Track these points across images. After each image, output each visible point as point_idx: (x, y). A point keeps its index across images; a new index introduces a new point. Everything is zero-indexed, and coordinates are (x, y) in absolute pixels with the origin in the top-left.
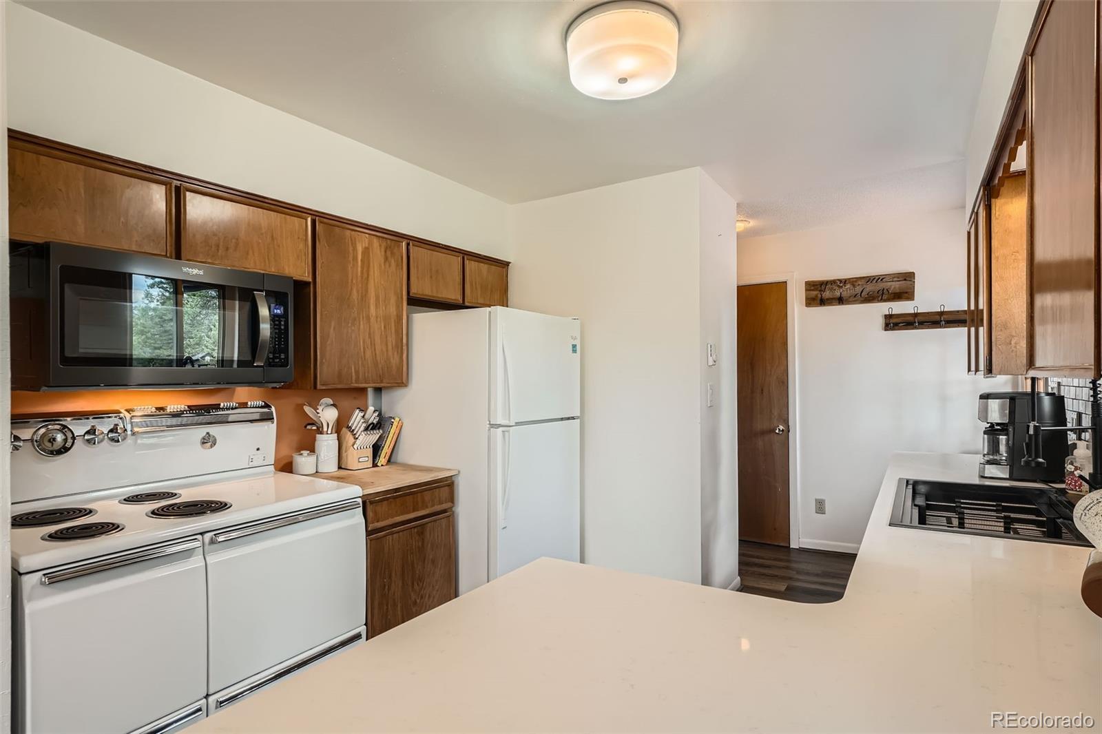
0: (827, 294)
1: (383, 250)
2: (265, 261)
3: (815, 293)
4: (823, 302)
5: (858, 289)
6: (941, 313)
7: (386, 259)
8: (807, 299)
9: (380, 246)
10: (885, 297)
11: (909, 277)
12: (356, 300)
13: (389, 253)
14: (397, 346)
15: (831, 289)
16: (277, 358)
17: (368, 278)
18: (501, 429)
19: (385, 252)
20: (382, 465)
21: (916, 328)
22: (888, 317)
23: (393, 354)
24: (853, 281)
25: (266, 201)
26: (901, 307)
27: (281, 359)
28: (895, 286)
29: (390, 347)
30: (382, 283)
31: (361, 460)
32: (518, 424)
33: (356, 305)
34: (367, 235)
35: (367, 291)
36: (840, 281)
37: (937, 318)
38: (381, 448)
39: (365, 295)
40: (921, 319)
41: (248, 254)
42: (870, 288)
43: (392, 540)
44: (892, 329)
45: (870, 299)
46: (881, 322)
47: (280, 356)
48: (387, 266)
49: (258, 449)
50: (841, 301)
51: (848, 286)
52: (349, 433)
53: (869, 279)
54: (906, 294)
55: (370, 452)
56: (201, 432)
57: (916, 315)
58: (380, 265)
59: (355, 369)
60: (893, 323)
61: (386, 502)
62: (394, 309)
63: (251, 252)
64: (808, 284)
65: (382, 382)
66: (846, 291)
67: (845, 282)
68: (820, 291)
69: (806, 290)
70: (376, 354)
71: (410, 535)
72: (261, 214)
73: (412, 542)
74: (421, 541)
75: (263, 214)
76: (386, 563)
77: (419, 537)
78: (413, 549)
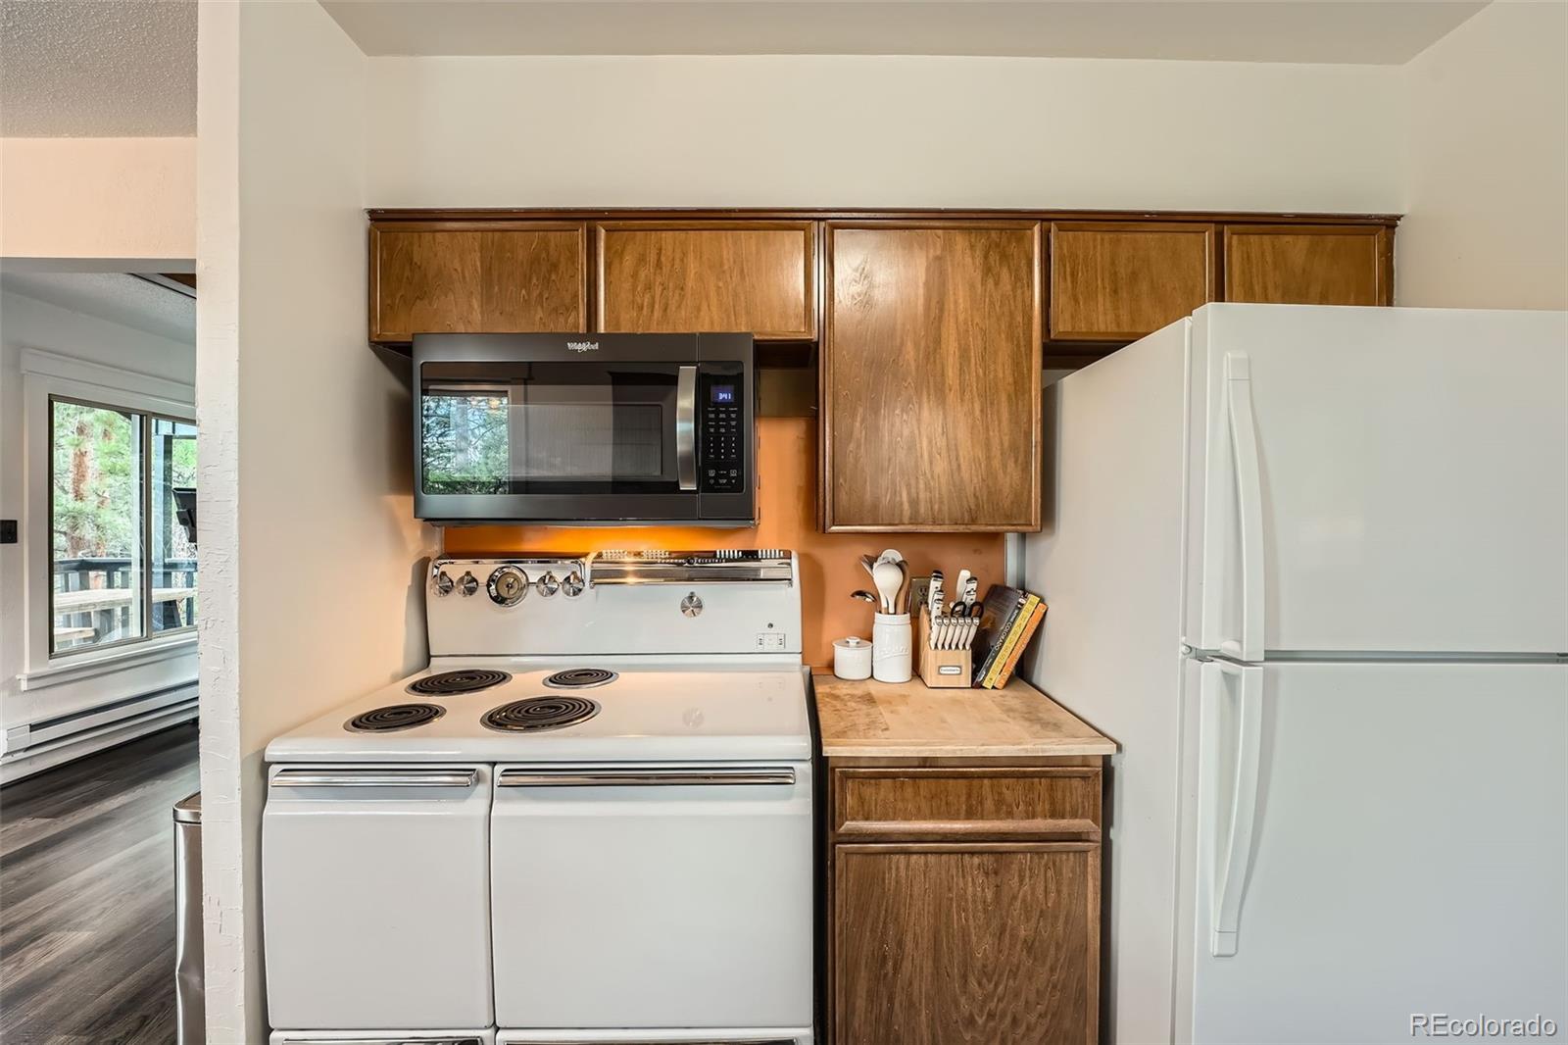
1: (978, 253)
2: (729, 317)
7: (987, 270)
9: (972, 247)
12: (912, 363)
13: (994, 257)
14: (1014, 447)
16: (723, 476)
17: (940, 318)
19: (986, 257)
20: (993, 687)
23: (1005, 466)
25: (733, 215)
27: (730, 479)
29: (996, 451)
30: (977, 320)
31: (943, 671)
33: (914, 373)
34: (940, 232)
35: (938, 341)
38: (992, 654)
39: (935, 350)
41: (699, 310)
43: (908, 865)
47: (728, 473)
48: (991, 282)
49: (771, 625)
55: (965, 658)
56: (684, 589)
58: (972, 286)
59: (909, 493)
61: (889, 781)
62: (1008, 372)
63: (704, 307)
65: (973, 521)
70: (959, 465)
71: (957, 868)
72: (724, 239)
73: (966, 884)
74: (991, 888)
75: (727, 239)
76: (889, 911)
77: (987, 878)
78: (966, 901)
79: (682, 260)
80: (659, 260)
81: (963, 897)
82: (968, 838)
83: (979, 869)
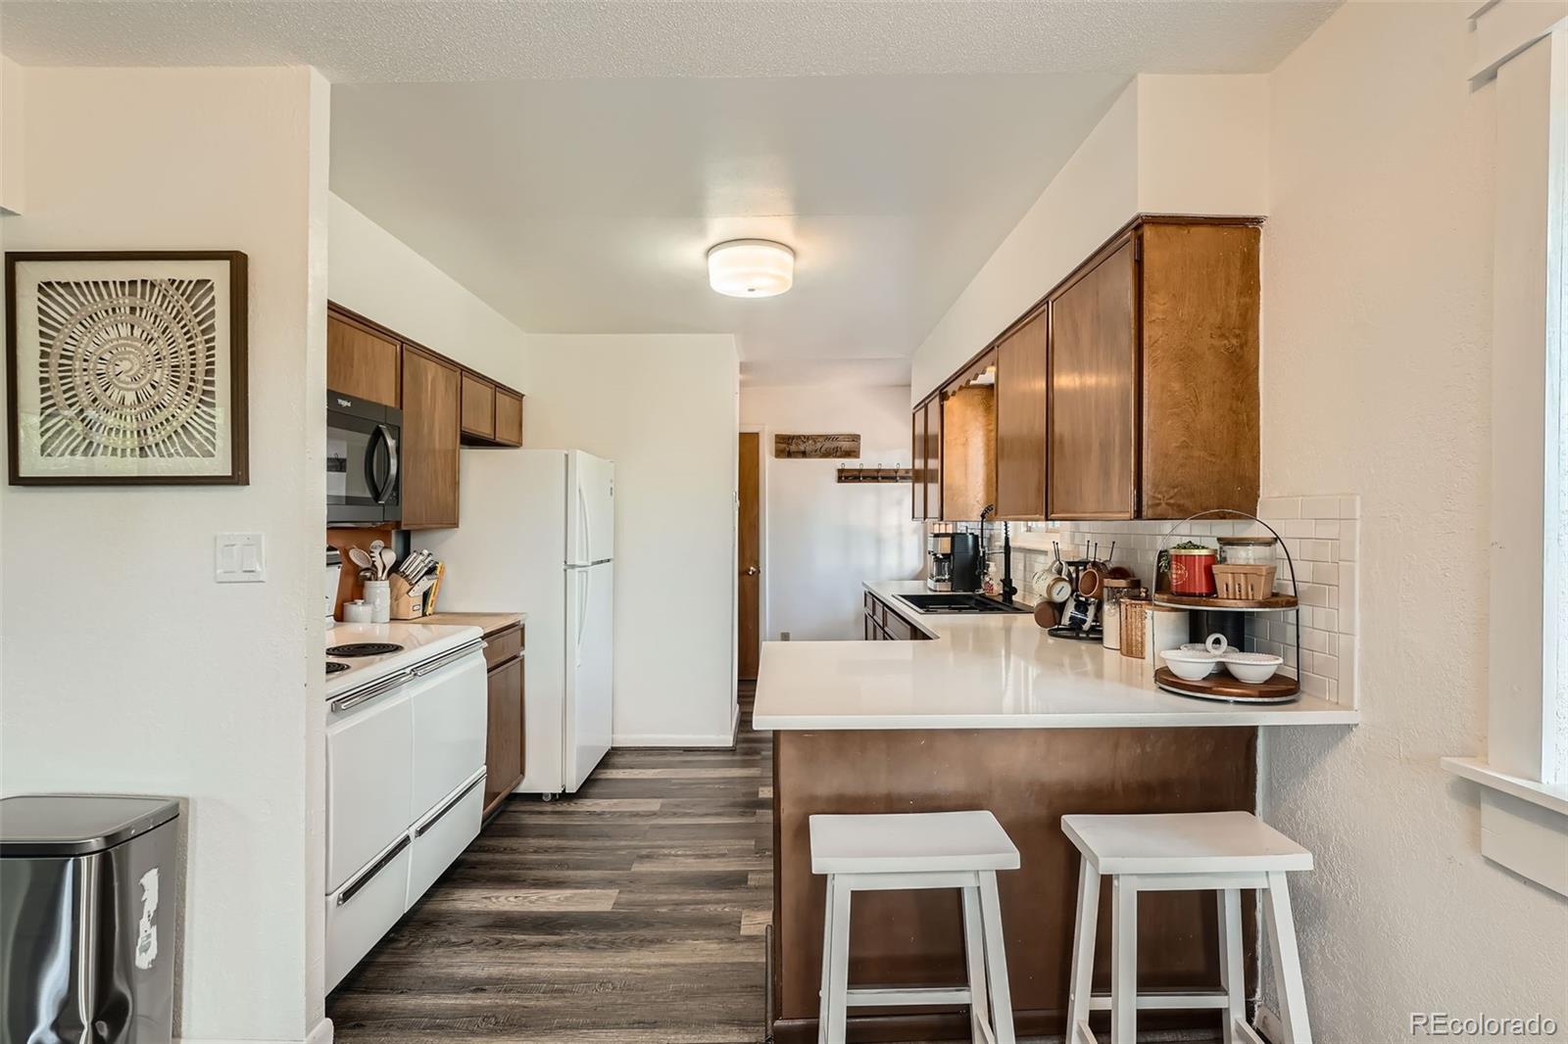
0: (793, 448)
1: (444, 380)
3: (784, 445)
4: (790, 455)
5: (819, 445)
6: (878, 471)
8: (776, 451)
10: (838, 454)
11: (856, 438)
13: (446, 383)
15: (797, 444)
18: (577, 569)
21: (860, 481)
22: (841, 471)
24: (814, 438)
26: (850, 463)
28: (846, 445)
31: (415, 608)
32: (594, 564)
36: (804, 437)
37: (876, 474)
40: (866, 474)
42: (828, 445)
44: (843, 482)
45: (827, 454)
46: (835, 474)
50: (804, 454)
51: (810, 442)
52: (402, 580)
53: (827, 438)
54: (852, 453)
55: (421, 599)
57: (861, 471)
58: (442, 397)
60: (844, 476)
62: (451, 445)
64: (777, 436)
66: (809, 446)
67: (808, 438)
68: (788, 444)
69: (776, 443)
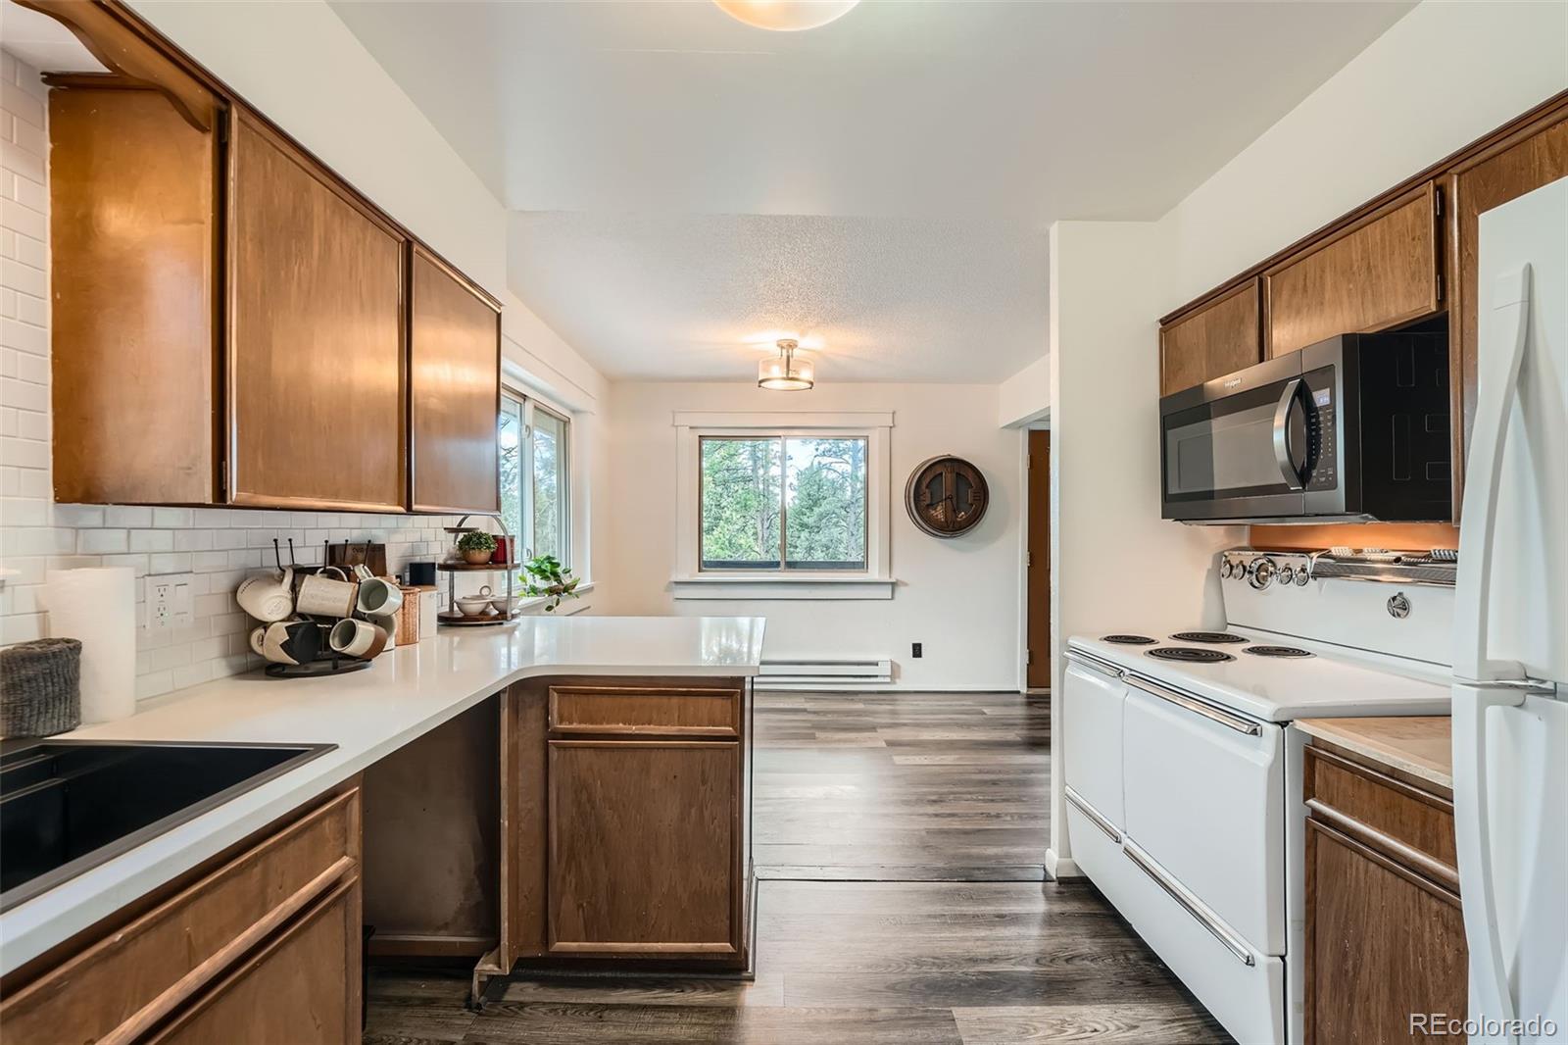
2: (1358, 316)
16: (1322, 474)
27: (1327, 477)
43: (1367, 870)
47: (1326, 471)
71: (1414, 901)
72: (1353, 241)
73: (1423, 925)
74: (1451, 946)
75: (1355, 240)
76: (1350, 905)
77: (1447, 934)
78: (1423, 945)
79: (1321, 277)
80: (1305, 285)
81: (1419, 938)
82: (1437, 880)
83: (1438, 916)
